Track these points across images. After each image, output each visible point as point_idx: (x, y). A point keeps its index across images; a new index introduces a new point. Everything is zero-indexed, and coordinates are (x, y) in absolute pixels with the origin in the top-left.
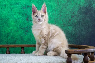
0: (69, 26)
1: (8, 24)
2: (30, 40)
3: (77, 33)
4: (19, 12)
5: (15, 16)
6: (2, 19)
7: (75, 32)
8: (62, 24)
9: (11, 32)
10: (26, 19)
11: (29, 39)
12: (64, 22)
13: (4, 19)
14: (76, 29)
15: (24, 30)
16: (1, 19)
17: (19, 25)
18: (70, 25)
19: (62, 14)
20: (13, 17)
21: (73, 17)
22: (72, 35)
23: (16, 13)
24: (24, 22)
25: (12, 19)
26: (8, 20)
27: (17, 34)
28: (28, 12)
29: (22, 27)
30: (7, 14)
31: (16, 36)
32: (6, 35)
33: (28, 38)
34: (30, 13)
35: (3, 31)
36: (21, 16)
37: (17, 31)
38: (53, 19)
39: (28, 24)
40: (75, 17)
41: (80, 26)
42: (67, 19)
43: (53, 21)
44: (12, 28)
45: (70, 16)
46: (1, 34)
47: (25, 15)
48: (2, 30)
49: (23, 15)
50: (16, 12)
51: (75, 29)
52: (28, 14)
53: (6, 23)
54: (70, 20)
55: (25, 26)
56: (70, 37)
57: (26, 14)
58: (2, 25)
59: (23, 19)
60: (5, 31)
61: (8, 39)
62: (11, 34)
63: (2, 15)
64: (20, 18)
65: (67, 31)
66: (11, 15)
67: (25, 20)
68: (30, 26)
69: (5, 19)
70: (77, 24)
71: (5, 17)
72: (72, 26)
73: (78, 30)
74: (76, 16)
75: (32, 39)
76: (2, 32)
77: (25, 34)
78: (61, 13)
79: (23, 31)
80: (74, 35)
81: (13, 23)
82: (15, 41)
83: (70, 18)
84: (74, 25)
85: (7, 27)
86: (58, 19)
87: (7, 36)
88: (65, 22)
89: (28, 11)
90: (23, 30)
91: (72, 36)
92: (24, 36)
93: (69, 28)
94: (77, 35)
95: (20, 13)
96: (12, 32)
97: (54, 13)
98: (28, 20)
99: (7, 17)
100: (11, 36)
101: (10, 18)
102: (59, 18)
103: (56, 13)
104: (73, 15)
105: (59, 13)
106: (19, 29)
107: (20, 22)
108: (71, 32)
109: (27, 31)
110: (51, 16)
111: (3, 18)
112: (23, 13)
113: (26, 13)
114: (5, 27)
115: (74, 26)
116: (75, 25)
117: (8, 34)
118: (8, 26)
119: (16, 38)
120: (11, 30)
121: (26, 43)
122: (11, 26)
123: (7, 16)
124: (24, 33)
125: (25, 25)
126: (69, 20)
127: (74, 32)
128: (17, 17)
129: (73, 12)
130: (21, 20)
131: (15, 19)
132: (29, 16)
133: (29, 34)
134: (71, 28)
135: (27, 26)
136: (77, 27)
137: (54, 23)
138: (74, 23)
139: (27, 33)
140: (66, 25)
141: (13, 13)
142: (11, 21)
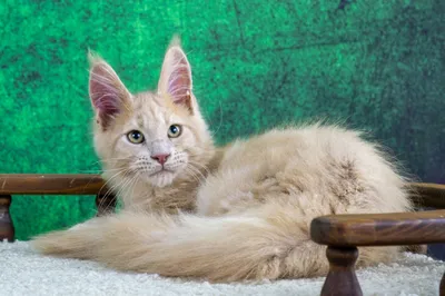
0: (333, 43)
2: (56, 145)
3: (391, 98)
7: (378, 90)
8: (285, 29)
11: (45, 135)
12: (300, 14)
14: (386, 70)
15: (12, 69)
18: (342, 40)
22: (359, 109)
24: (10, 9)
33: (39, 125)
39: (40, 26)
41: (414, 49)
43: (222, 8)
51: (380, 64)
55: (22, 44)
65: (321, 82)
68: (53, 40)
70: (393, 32)
72: (359, 44)
73: (399, 72)
75: (65, 133)
77: (19, 95)
80: (368, 110)
84: (372, 40)
88: (305, 16)
90: (4, 67)
92: (8, 112)
93: (335, 61)
94: (390, 106)
108: (350, 90)
109: (35, 76)
115: (370, 48)
116: (377, 40)
121: (26, 165)
124: (14, 93)
125: (16, 30)
127: (370, 91)
133: (45, 97)
134: (352, 57)
135: (31, 41)
136: (394, 53)
137: (228, 23)
138: (374, 20)
139: (29, 90)
140: (314, 34)
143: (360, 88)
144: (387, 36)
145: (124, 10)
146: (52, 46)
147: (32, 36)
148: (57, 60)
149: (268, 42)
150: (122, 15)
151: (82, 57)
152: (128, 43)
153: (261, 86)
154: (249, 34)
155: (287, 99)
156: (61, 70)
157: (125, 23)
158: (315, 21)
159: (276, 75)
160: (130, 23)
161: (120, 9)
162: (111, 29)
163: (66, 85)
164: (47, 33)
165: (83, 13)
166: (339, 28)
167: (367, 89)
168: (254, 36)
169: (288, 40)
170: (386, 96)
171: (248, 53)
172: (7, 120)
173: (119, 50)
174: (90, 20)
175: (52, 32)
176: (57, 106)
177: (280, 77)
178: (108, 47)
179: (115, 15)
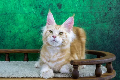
0: (104, 22)
1: (15, 20)
3: (116, 34)
4: (30, 3)
5: (25, 9)
6: (7, 14)
8: (93, 20)
9: (19, 33)
12: (97, 17)
13: (9, 14)
14: (115, 28)
15: (38, 29)
16: (5, 14)
17: (31, 22)
18: (106, 22)
19: (94, 5)
20: (22, 10)
21: (110, 9)
22: (109, 36)
23: (27, 5)
24: (38, 17)
25: (20, 14)
26: (14, 15)
27: (28, 35)
28: (43, 4)
29: (34, 25)
30: (14, 7)
31: (26, 38)
32: (12, 37)
34: (46, 4)
35: (8, 32)
36: (34, 10)
37: (28, 31)
38: (80, 13)
39: (44, 20)
40: (114, 9)
42: (101, 13)
43: (80, 16)
44: (20, 26)
45: (106, 8)
46: (5, 36)
47: (39, 7)
48: (7, 30)
49: (36, 7)
50: (25, 4)
52: (43, 6)
53: (12, 20)
54: (106, 14)
55: (40, 24)
56: (106, 40)
57: (41, 6)
58: (7, 23)
59: (37, 13)
60: (10, 31)
61: (15, 43)
62: (20, 35)
63: (7, 9)
65: (101, 31)
66: (19, 8)
67: (40, 15)
70: (117, 20)
71: (10, 11)
72: (109, 23)
73: (118, 28)
74: (115, 7)
78: (92, 4)
79: (36, 31)
80: (111, 36)
81: (22, 20)
82: (26, 46)
83: (106, 11)
84: (112, 22)
85: (14, 26)
86: (88, 13)
87: (14, 39)
88: (98, 17)
89: (44, 2)
90: (36, 29)
91: (108, 38)
92: (38, 38)
93: (104, 26)
94: (116, 35)
95: (32, 5)
96: (21, 32)
97: (82, 4)
98: (44, 15)
99: (13, 11)
100: (19, 39)
101: (18, 12)
102: (90, 11)
103: (84, 4)
104: (110, 6)
105: (89, 3)
106: (30, 28)
107: (32, 18)
108: (108, 32)
110: (77, 9)
111: (8, 12)
112: (36, 4)
113: (40, 4)
114: (11, 25)
117: (15, 36)
118: (15, 24)
119: (27, 42)
120: (20, 29)
122: (19, 24)
123: (13, 9)
125: (39, 22)
126: (104, 15)
127: (112, 32)
129: (111, 3)
130: (33, 16)
131: (25, 13)
132: (45, 9)
134: (108, 25)
136: (117, 24)
137: (82, 19)
138: (112, 18)
140: (100, 21)
141: (22, 5)
142: (20, 17)
143: (110, 32)
144: (115, 21)
147: (42, 23)
149: (90, 23)
153: (89, 32)
154: (86, 21)
155: (94, 34)
157: (61, 20)
158: (100, 18)
159: (92, 29)
160: (62, 20)
161: (59, 17)
162: (58, 21)
166: (105, 19)
167: (111, 32)
168: (87, 22)
169: (94, 22)
170: (115, 33)
171: (86, 25)
172: (38, 39)
177: (93, 30)
179: (59, 18)
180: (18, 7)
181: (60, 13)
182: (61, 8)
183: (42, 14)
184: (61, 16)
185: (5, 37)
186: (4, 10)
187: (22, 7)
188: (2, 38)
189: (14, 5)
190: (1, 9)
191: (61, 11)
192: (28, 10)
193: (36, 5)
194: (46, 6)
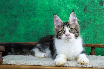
5: (68, 6)
6: (52, 10)
10: (83, 10)
13: (53, 10)
16: (50, 10)
20: (66, 7)
23: (70, 2)
24: (80, 14)
25: (64, 11)
26: (58, 11)
28: (86, 1)
30: (59, 4)
34: (88, 1)
35: (52, 26)
36: (77, 6)
39: (86, 17)
47: (82, 4)
49: (79, 4)
50: (69, 1)
52: (85, 3)
57: (83, 3)
58: (51, 18)
59: (79, 9)
63: (52, 5)
64: (76, 8)
67: (82, 12)
68: (88, 20)
69: (55, 10)
71: (55, 7)
75: (90, 37)
76: (50, 28)
81: (65, 16)
95: (75, 2)
98: (86, 11)
99: (57, 8)
101: (62, 8)
109: (84, 26)
125: (81, 18)
128: (71, 8)
131: (68, 10)
132: (87, 6)
133: (86, 30)
135: (83, 20)
139: (83, 29)
141: (66, 1)
142: (63, 13)
145: (102, 14)
146: (88, 21)
147: (84, 19)
148: (89, 23)
150: (101, 15)
151: (94, 23)
152: (102, 20)
156: (89, 25)
157: (102, 16)
162: (99, 17)
163: (90, 28)
164: (87, 18)
165: (94, 14)
173: (101, 21)
174: (95, 16)
175: (88, 18)
176: (89, 32)
178: (99, 21)
179: (100, 15)
180: (63, 4)
181: (102, 10)
182: (102, 6)
183: (84, 10)
184: (103, 13)
185: (49, 31)
186: (49, 6)
187: (66, 4)
188: (47, 32)
189: (59, 2)
190: (47, 5)
191: (103, 8)
192: (71, 7)
193: (79, 2)
194: (88, 3)
